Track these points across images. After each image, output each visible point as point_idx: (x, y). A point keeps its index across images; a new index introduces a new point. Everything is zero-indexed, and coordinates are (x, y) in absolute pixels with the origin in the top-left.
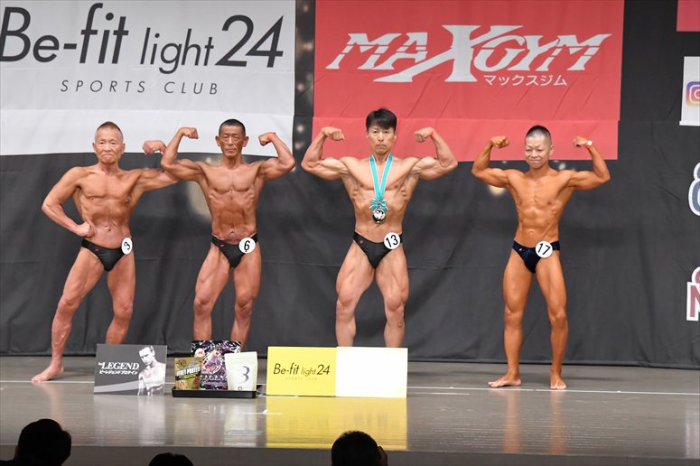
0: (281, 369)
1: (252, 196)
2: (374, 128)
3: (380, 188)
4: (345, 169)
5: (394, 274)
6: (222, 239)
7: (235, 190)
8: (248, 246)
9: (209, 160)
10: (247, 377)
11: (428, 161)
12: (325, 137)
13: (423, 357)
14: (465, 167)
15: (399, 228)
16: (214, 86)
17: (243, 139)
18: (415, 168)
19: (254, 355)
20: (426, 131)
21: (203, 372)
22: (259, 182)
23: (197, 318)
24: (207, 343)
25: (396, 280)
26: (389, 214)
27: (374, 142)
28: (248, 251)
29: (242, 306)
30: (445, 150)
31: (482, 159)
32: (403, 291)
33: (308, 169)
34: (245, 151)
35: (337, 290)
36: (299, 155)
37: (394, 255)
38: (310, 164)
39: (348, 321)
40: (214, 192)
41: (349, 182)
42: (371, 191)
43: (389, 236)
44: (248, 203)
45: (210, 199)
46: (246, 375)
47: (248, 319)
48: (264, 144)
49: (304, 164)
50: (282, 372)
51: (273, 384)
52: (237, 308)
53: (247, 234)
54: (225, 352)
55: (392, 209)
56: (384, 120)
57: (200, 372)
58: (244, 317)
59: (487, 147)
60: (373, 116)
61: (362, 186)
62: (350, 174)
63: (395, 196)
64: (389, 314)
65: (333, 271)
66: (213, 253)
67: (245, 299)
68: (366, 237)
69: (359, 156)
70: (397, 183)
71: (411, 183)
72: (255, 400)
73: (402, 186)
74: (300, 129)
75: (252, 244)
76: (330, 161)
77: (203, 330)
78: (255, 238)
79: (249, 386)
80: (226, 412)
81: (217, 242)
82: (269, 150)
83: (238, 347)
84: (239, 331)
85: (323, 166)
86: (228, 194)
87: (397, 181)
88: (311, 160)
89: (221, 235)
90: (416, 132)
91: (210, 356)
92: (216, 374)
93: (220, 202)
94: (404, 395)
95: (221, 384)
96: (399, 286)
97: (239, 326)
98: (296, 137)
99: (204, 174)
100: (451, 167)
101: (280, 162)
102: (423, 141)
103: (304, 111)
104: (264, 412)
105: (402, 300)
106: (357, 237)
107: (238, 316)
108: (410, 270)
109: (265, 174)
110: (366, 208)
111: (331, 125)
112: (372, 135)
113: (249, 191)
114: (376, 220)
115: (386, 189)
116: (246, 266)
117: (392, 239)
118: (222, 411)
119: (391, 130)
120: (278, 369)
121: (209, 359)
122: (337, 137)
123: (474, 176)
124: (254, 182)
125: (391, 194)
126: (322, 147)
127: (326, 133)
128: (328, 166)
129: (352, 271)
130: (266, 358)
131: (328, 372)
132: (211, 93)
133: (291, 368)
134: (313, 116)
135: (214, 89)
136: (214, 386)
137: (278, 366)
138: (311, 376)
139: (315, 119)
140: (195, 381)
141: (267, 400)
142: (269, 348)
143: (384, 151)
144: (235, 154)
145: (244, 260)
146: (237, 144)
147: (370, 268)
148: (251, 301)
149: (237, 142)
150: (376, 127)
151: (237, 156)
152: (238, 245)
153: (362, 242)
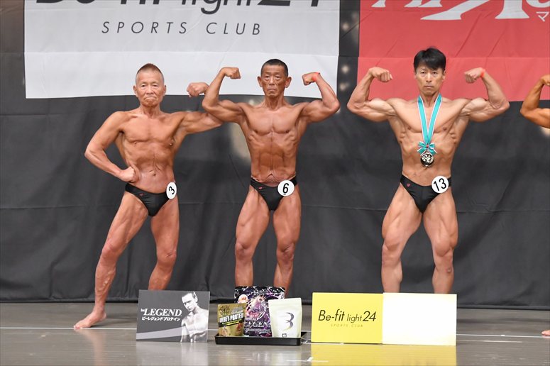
0: (326, 315)
1: (293, 138)
2: (422, 68)
3: (428, 131)
4: (393, 111)
5: (443, 220)
6: (260, 181)
7: (275, 132)
8: (287, 188)
9: (251, 102)
10: (292, 324)
11: (478, 102)
12: (373, 77)
13: (473, 304)
14: (516, 106)
15: (448, 171)
16: (257, 27)
17: (285, 79)
18: (464, 110)
19: (299, 300)
20: (475, 72)
21: (247, 319)
22: (302, 124)
23: (238, 262)
24: (251, 289)
25: (445, 224)
26: (437, 157)
27: (421, 83)
28: (287, 194)
29: (283, 250)
30: (496, 91)
31: (531, 99)
32: (451, 236)
33: (355, 110)
34: (288, 92)
35: (383, 234)
36: (344, 96)
37: (443, 199)
38: (357, 105)
39: (394, 266)
40: (254, 133)
41: (396, 125)
42: (420, 134)
43: (437, 179)
44: (288, 145)
45: (250, 140)
46: (290, 321)
47: (290, 264)
48: (306, 83)
49: (351, 106)
50: (328, 318)
51: (319, 331)
52: (279, 253)
53: (286, 176)
54: (268, 298)
55: (440, 152)
56: (433, 60)
57: (244, 318)
58: (286, 262)
59: (538, 86)
60: (421, 55)
61: (410, 128)
62: (397, 116)
63: (444, 138)
64: (437, 259)
65: (378, 215)
66: (252, 196)
67: (286, 243)
68: (414, 180)
69: (407, 97)
70: (446, 126)
71: (461, 124)
72: (300, 347)
73: (451, 128)
74: (345, 69)
75: (291, 187)
76: (377, 103)
77: (244, 275)
78: (294, 181)
79: (294, 333)
80: (271, 360)
81: (255, 184)
82: (312, 91)
83: (282, 293)
84: (282, 276)
85: (369, 107)
86: (269, 135)
87: (446, 122)
88: (358, 102)
89: (260, 177)
90: (466, 73)
91: (254, 302)
92: (259, 320)
93: (260, 144)
94: (455, 344)
95: (265, 331)
96: (448, 231)
97: (281, 272)
98: (341, 78)
99: (244, 115)
100: (502, 108)
101: (325, 105)
102: (473, 82)
103: (349, 51)
104: (309, 360)
105: (451, 245)
106: (404, 180)
107: (280, 261)
108: (459, 213)
109: (309, 116)
110: (413, 151)
112: (420, 76)
113: (290, 133)
114: (424, 163)
115: (434, 132)
116: (285, 210)
117: (440, 183)
118: (266, 358)
119: (440, 70)
120: (324, 316)
121: (253, 306)
122: (386, 78)
123: (522, 116)
124: (296, 123)
125: (439, 136)
126: (369, 88)
127: (374, 73)
128: (375, 108)
129: (398, 214)
130: (311, 304)
131: (374, 319)
132: (253, 34)
133: (337, 315)
134: (358, 56)
135: (257, 29)
136: (257, 333)
137: (323, 313)
138: (357, 322)
139: (360, 59)
140: (239, 327)
141: (312, 346)
142: (314, 294)
143: (433, 93)
144: (276, 94)
145: (284, 203)
146: (279, 85)
147: (418, 212)
148: (293, 244)
149: (278, 82)
150: (424, 68)
151: (278, 96)
152: (277, 187)
153: (409, 185)
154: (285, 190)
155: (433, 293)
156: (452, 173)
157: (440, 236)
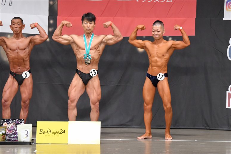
0: (43, 131)
1: (27, 52)
2: (85, 21)
3: (88, 49)
4: (72, 40)
5: (94, 88)
6: (14, 72)
7: (19, 49)
8: (26, 75)
9: (9, 36)
10: (27, 135)
11: (110, 36)
12: (63, 25)
13: (108, 125)
14: (126, 39)
15: (97, 67)
16: (11, 2)
17: (22, 26)
18: (104, 40)
19: (30, 125)
20: (108, 23)
21: (7, 133)
22: (31, 46)
23: (3, 108)
24: (9, 120)
25: (95, 91)
26: (92, 61)
27: (85, 28)
28: (27, 78)
29: (24, 102)
30: (117, 32)
31: (133, 35)
32: (98, 95)
33: (56, 40)
34: (24, 31)
35: (69, 95)
36: (50, 34)
37: (95, 79)
38: (56, 37)
39: (74, 109)
40: (9, 50)
42: (84, 50)
43: (92, 70)
44: (25, 55)
45: (8, 54)
46: (27, 134)
47: (27, 109)
48: (32, 28)
49: (54, 38)
50: (43, 133)
51: (39, 138)
52: (22, 104)
53: (26, 70)
54: (17, 124)
55: (93, 58)
56: (90, 17)
57: (5, 133)
58: (25, 108)
59: (136, 30)
60: (85, 16)
61: (80, 48)
62: (74, 42)
63: (95, 52)
64: (92, 106)
65: (66, 87)
66: (10, 79)
67: (26, 99)
68: (82, 71)
69: (79, 34)
70: (96, 47)
71: (102, 46)
72: (31, 146)
73: (98, 48)
74: (51, 22)
75: (28, 74)
76: (65, 36)
78: (30, 72)
79: (28, 139)
80: (17, 151)
81: (12, 74)
82: (35, 31)
83: (23, 122)
84: (23, 114)
85: (62, 38)
86: (16, 51)
88: (57, 36)
89: (14, 70)
90: (104, 24)
91: (10, 126)
92: (12, 134)
93: (12, 55)
94: (100, 144)
95: (15, 139)
96: (97, 93)
97: (23, 112)
98: (50, 25)
99: (5, 42)
100: (120, 39)
101: (41, 37)
102: (107, 28)
103: (53, 14)
104: (35, 151)
105: (98, 99)
106: (77, 71)
107: (23, 107)
108: (102, 85)
109: (34, 42)
110: (81, 58)
111: (65, 20)
112: (84, 25)
113: (26, 50)
115: (91, 50)
116: (25, 84)
117: (93, 72)
118: (16, 151)
119: (93, 22)
120: (42, 132)
121: (10, 127)
122: (69, 25)
123: (129, 43)
124: (28, 46)
125: (93, 51)
126: (62, 30)
127: (64, 23)
128: (64, 39)
129: (75, 86)
130: (36, 126)
131: (64, 133)
132: (10, 5)
133: (48, 131)
134: (57, 16)
135: (11, 3)
136: (12, 140)
137: (41, 130)
138: (57, 134)
139: (58, 17)
140: (3, 137)
141: (36, 146)
142: (37, 122)
143: (90, 32)
144: (18, 32)
145: (25, 82)
146: (20, 28)
147: (84, 85)
148: (29, 100)
149: (19, 27)
150: (86, 21)
151: (19, 33)
152: (22, 74)
153: (80, 73)
154: (26, 76)
155: (90, 121)
156: (98, 68)
157: (93, 95)
